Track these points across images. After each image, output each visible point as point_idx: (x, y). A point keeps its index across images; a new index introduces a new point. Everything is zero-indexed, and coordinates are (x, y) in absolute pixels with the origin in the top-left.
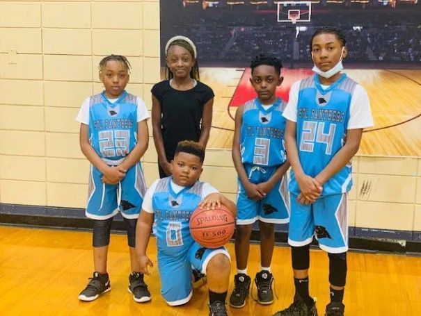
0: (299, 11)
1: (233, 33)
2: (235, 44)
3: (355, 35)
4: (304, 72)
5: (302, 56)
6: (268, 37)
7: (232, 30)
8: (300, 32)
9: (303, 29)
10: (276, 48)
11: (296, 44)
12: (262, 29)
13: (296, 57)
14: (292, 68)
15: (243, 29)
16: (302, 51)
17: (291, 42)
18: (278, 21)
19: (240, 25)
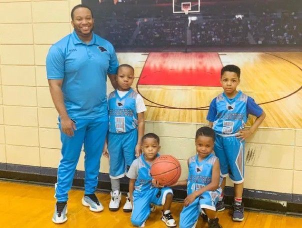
0: (190, 3)
1: (138, 23)
2: (140, 32)
3: (237, 22)
4: (196, 55)
5: (194, 42)
6: (166, 26)
7: (137, 21)
8: (192, 21)
9: (194, 18)
10: (173, 35)
11: (189, 32)
12: (161, 20)
13: (189, 43)
14: (186, 52)
15: (146, 20)
16: (193, 38)
17: (184, 30)
18: (174, 12)
19: (143, 17)
